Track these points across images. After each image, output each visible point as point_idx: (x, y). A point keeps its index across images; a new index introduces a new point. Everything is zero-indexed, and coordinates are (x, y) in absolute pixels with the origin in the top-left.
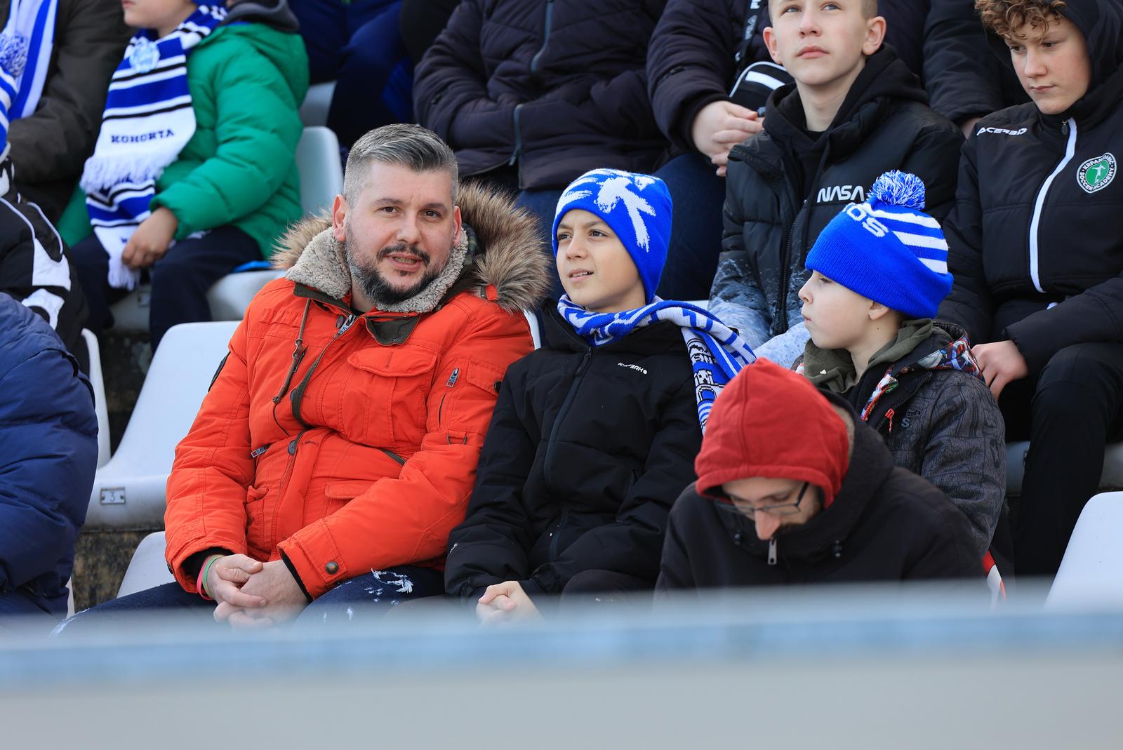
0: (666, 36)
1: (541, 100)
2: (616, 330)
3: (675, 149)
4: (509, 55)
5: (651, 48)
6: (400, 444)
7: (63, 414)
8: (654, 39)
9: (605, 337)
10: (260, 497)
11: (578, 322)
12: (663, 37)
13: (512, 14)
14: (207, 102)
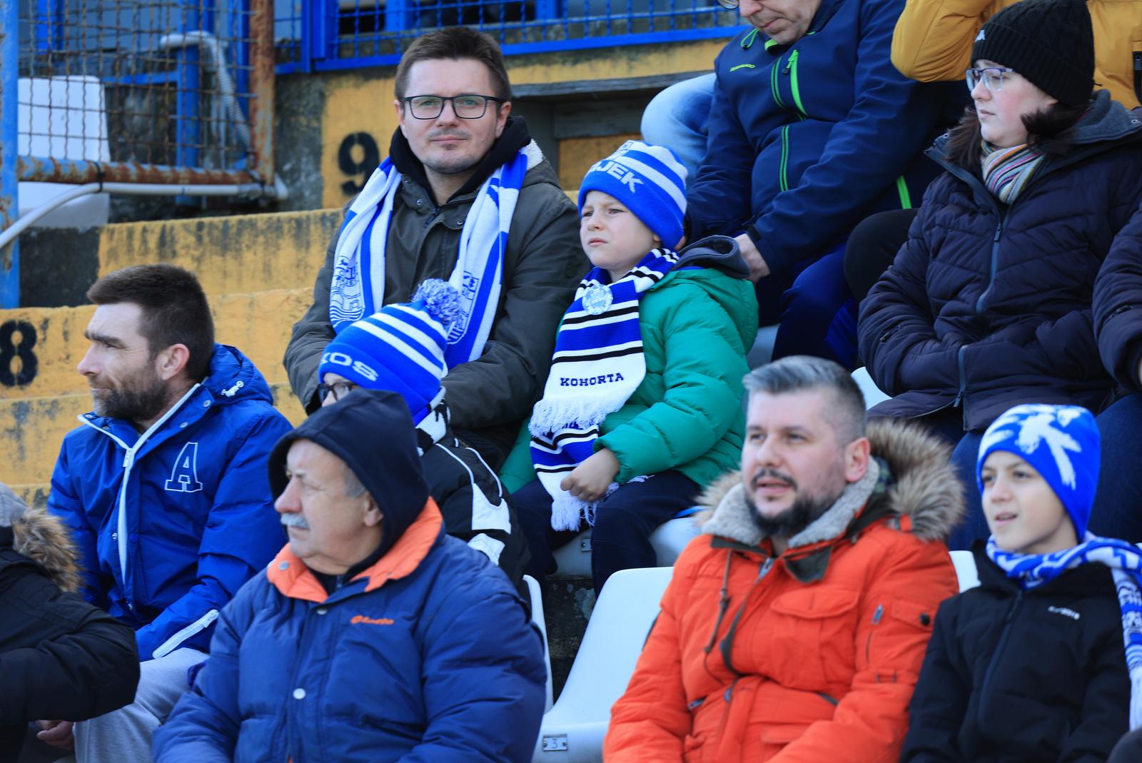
0: (1113, 274)
1: (986, 341)
2: (1045, 573)
3: (1121, 389)
4: (954, 294)
5: (1097, 288)
6: (833, 686)
7: (513, 658)
8: (1100, 278)
9: (1035, 579)
10: (698, 746)
11: (1008, 565)
12: (1108, 275)
13: (957, 254)
14: (657, 348)
